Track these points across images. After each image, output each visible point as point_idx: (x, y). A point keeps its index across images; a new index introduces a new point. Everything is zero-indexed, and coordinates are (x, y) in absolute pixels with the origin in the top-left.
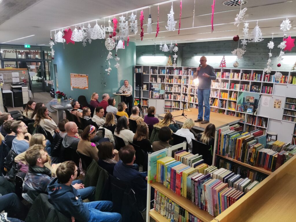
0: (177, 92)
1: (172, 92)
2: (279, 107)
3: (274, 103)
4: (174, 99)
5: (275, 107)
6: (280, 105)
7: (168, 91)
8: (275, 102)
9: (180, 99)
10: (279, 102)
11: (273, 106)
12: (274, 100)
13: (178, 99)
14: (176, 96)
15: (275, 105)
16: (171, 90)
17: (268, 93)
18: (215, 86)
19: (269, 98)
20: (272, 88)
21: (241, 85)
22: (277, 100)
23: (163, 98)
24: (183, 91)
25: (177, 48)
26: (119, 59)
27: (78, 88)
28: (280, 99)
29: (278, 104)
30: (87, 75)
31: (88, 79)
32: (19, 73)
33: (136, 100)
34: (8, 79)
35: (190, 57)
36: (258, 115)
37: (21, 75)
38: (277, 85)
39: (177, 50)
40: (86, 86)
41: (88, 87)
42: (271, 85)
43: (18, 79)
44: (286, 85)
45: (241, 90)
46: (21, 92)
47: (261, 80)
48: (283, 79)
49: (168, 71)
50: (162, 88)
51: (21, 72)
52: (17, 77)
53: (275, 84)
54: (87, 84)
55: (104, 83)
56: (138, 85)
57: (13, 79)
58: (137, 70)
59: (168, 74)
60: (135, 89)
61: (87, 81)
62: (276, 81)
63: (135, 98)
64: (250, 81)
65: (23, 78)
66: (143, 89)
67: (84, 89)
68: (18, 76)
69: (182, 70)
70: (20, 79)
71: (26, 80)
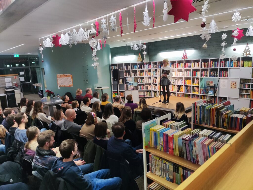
0: (148, 83)
1: (143, 83)
2: (235, 87)
3: (230, 85)
4: (146, 89)
5: (232, 88)
6: (235, 85)
7: (141, 83)
8: (232, 84)
9: (151, 89)
10: (235, 83)
11: (230, 87)
12: (230, 82)
13: (149, 89)
14: (148, 86)
15: (231, 86)
16: (143, 82)
17: (225, 77)
18: (180, 75)
19: (226, 81)
20: (227, 72)
21: (201, 72)
22: (232, 81)
23: (137, 89)
24: (153, 82)
25: (146, 46)
26: (98, 59)
27: (64, 86)
28: (235, 80)
29: (234, 85)
30: (71, 75)
31: (72, 78)
32: (11, 78)
33: (114, 93)
34: (2, 84)
35: (156, 54)
36: (218, 96)
37: (13, 80)
38: (231, 70)
39: (146, 48)
40: (71, 84)
41: (73, 85)
42: (227, 70)
43: (11, 83)
44: (239, 69)
45: (202, 76)
46: (14, 95)
47: (217, 66)
48: (236, 64)
49: (139, 66)
50: (135, 81)
51: (13, 78)
52: (9, 82)
53: (230, 69)
54: (72, 82)
55: (86, 80)
56: (116, 80)
57: (6, 84)
58: (113, 67)
59: (140, 68)
60: (112, 84)
61: (71, 80)
62: (230, 66)
63: (113, 91)
64: (209, 68)
65: (15, 82)
66: (119, 83)
67: (70, 86)
68: (11, 81)
69: (151, 64)
70: (12, 83)
71: (18, 84)
